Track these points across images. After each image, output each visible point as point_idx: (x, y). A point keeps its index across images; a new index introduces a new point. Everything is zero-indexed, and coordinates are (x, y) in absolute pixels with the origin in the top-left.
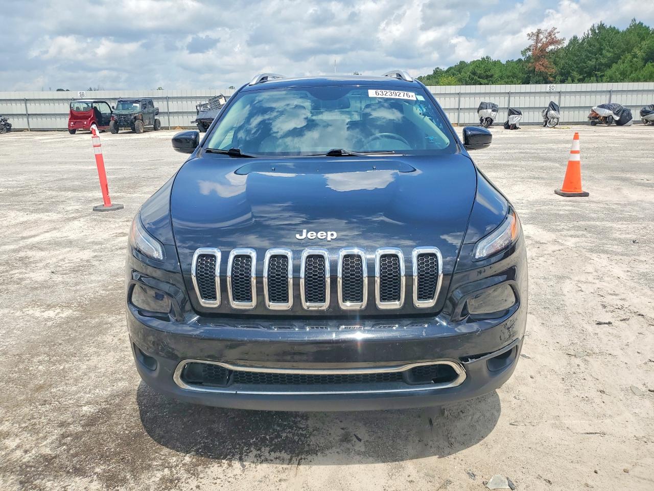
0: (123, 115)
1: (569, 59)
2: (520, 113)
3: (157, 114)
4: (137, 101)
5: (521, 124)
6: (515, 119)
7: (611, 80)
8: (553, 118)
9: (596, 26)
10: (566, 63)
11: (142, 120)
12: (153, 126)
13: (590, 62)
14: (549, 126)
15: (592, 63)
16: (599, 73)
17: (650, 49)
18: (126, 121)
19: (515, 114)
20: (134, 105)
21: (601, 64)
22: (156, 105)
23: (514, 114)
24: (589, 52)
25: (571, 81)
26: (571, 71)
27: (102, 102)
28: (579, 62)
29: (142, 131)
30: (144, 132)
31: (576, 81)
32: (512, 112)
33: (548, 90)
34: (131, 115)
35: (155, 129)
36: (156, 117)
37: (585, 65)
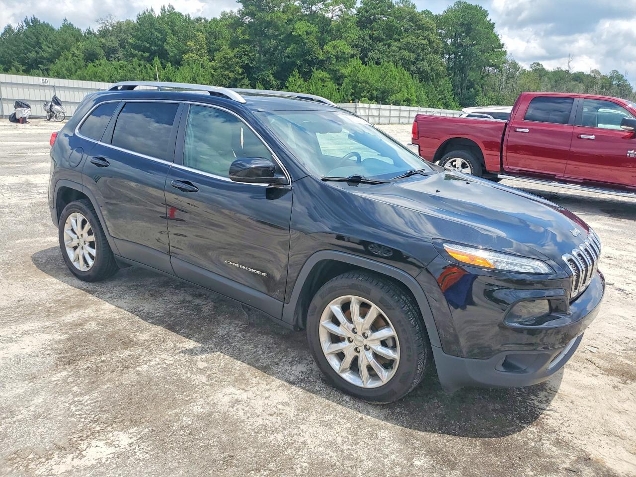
1: (8, 48)
2: (28, 107)
5: (31, 117)
6: (23, 113)
7: (58, 75)
8: (59, 112)
9: (29, 19)
10: (5, 51)
13: (30, 54)
14: (56, 120)
15: (33, 55)
16: (42, 66)
17: (87, 50)
19: (24, 107)
21: (42, 57)
23: (21, 106)
24: (28, 43)
25: (15, 71)
26: (12, 60)
28: (19, 52)
31: (21, 72)
32: (19, 104)
33: (41, 83)
37: (25, 56)
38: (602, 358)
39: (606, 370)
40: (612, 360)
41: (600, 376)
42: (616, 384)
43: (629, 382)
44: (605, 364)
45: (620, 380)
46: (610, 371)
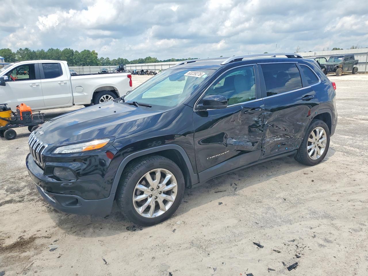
0: (329, 65)
3: (356, 64)
4: (340, 57)
11: (342, 68)
12: (351, 71)
18: (331, 69)
20: (339, 59)
22: (356, 58)
27: (322, 58)
29: (340, 75)
30: (342, 75)
34: (335, 65)
35: (353, 73)
36: (355, 66)
38: (42, 245)
39: (35, 238)
40: (36, 248)
41: (36, 233)
42: (25, 234)
43: (19, 240)
44: (38, 242)
45: (24, 237)
46: (32, 239)
